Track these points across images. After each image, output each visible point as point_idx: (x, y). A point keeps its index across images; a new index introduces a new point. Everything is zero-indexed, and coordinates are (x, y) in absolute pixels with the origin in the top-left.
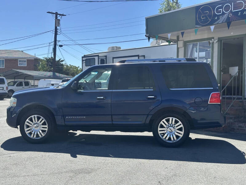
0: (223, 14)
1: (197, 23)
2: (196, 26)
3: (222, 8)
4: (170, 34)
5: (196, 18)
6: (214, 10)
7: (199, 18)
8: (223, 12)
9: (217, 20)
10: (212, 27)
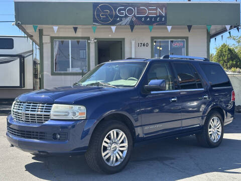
0: (126, 16)
1: (95, 21)
2: (94, 23)
3: (125, 10)
4: (57, 27)
5: (94, 15)
6: (115, 11)
7: (98, 15)
8: (126, 14)
9: (119, 22)
10: (113, 28)
